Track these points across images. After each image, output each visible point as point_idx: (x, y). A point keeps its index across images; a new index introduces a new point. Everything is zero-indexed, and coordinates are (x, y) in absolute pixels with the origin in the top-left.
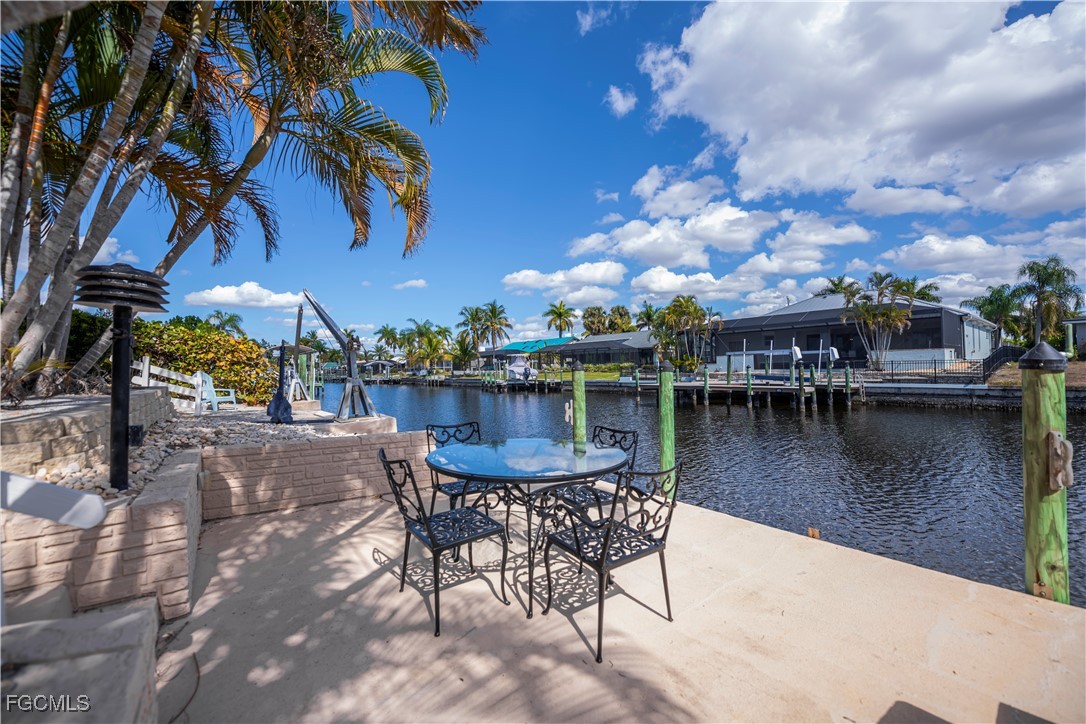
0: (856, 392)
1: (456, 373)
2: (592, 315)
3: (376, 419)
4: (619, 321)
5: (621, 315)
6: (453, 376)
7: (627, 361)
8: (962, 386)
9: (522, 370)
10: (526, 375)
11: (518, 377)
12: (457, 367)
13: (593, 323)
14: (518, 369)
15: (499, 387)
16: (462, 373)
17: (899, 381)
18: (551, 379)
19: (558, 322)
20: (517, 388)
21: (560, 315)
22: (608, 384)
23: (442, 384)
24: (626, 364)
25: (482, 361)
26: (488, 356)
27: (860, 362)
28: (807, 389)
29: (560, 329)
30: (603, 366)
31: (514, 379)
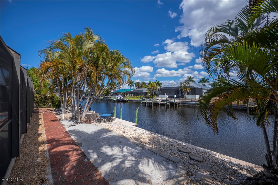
0: (179, 103)
1: (105, 97)
2: (137, 84)
3: (92, 111)
4: (143, 85)
5: (144, 84)
6: (105, 98)
7: (143, 95)
8: (195, 102)
9: (120, 97)
10: (121, 98)
11: (119, 99)
12: (106, 95)
13: (137, 86)
14: (119, 97)
15: (115, 101)
16: (107, 97)
17: (186, 101)
18: (126, 99)
19: (130, 85)
20: (119, 101)
21: (131, 83)
22: (138, 101)
23: (102, 100)
24: (142, 96)
25: (112, 94)
26: (113, 93)
27: (183, 97)
28: (168, 103)
29: (131, 86)
30: (138, 96)
31: (118, 99)
